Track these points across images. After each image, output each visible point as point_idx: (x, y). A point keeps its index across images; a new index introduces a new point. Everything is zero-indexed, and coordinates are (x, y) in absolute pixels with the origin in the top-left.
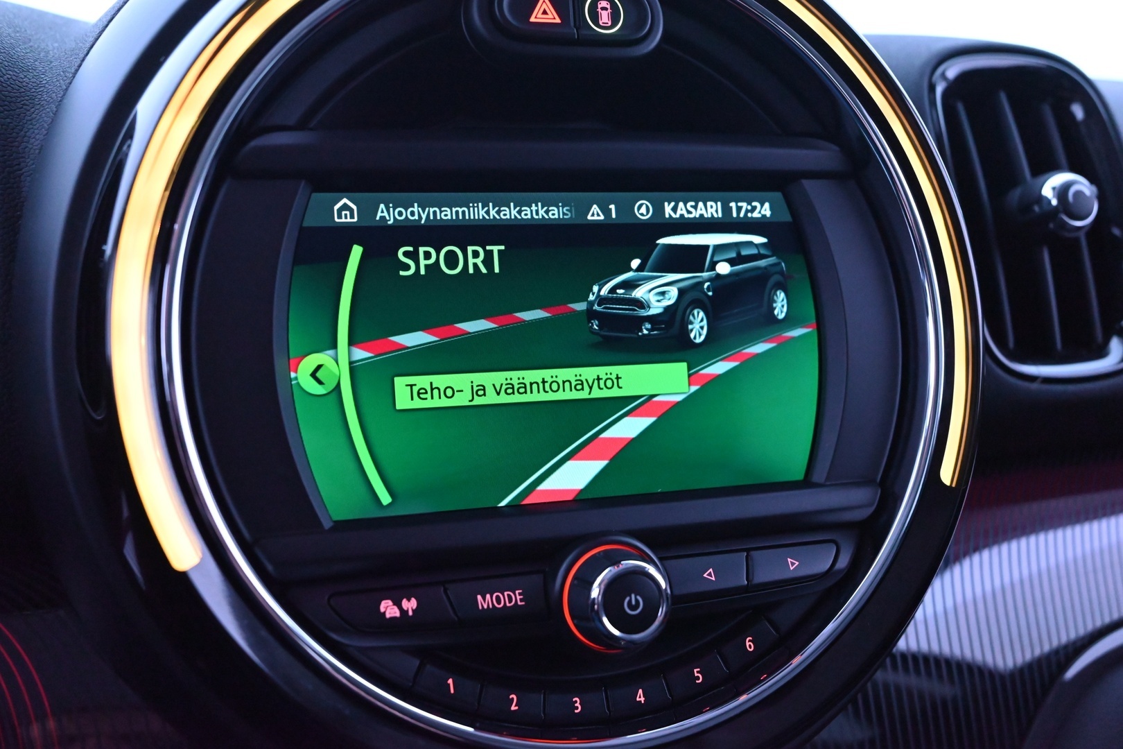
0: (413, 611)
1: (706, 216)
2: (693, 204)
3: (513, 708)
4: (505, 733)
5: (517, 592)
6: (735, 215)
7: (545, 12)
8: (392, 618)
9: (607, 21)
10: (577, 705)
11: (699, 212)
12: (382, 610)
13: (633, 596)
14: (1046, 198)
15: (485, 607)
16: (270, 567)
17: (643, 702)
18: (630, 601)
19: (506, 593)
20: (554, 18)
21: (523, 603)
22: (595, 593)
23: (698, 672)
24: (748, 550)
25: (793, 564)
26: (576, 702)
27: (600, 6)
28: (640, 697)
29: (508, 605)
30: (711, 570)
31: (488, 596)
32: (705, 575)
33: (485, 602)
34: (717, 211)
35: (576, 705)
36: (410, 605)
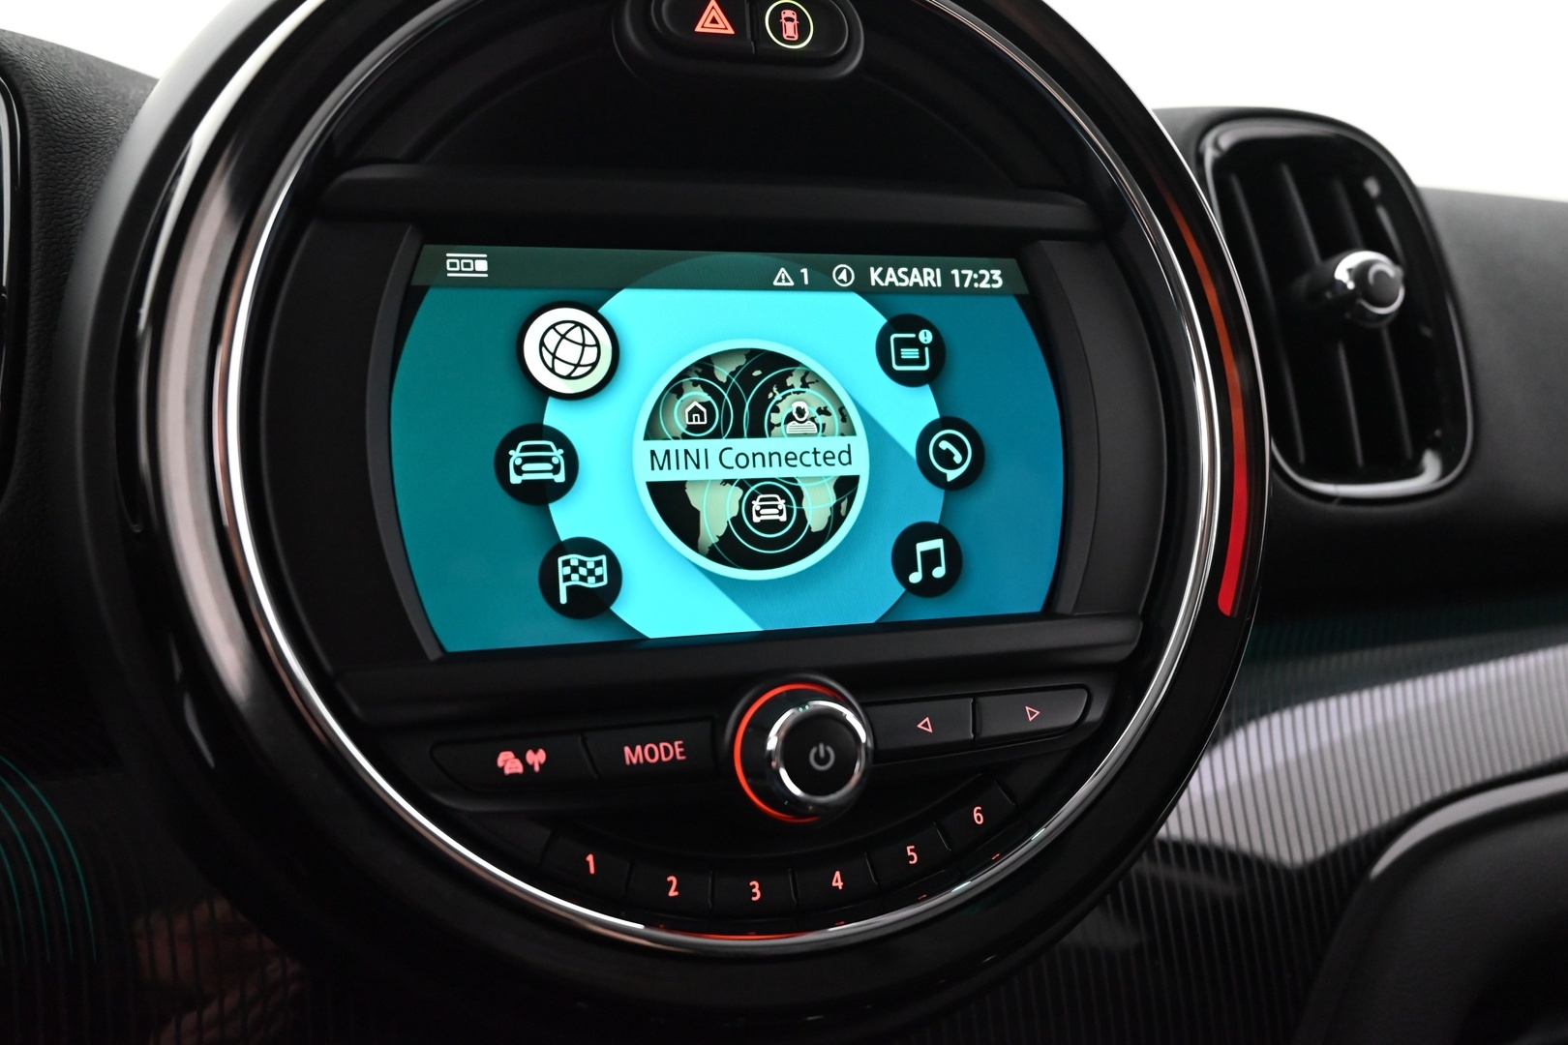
0: (540, 765)
1: (921, 285)
2: (906, 270)
3: (672, 893)
4: (662, 926)
5: (676, 743)
6: (958, 285)
7: (714, 21)
8: (512, 775)
9: (793, 35)
10: (756, 890)
11: (913, 280)
12: (500, 764)
13: (821, 747)
14: (1341, 282)
15: (635, 761)
16: (356, 709)
17: (840, 888)
18: (817, 754)
19: (662, 745)
20: (726, 28)
21: (683, 758)
22: (772, 743)
23: (911, 850)
24: (974, 696)
25: (1032, 714)
26: (754, 886)
27: (783, 16)
28: (837, 882)
29: (664, 759)
30: (927, 719)
31: (638, 748)
32: (920, 726)
33: (633, 755)
34: (935, 279)
35: (754, 891)
36: (537, 758)
